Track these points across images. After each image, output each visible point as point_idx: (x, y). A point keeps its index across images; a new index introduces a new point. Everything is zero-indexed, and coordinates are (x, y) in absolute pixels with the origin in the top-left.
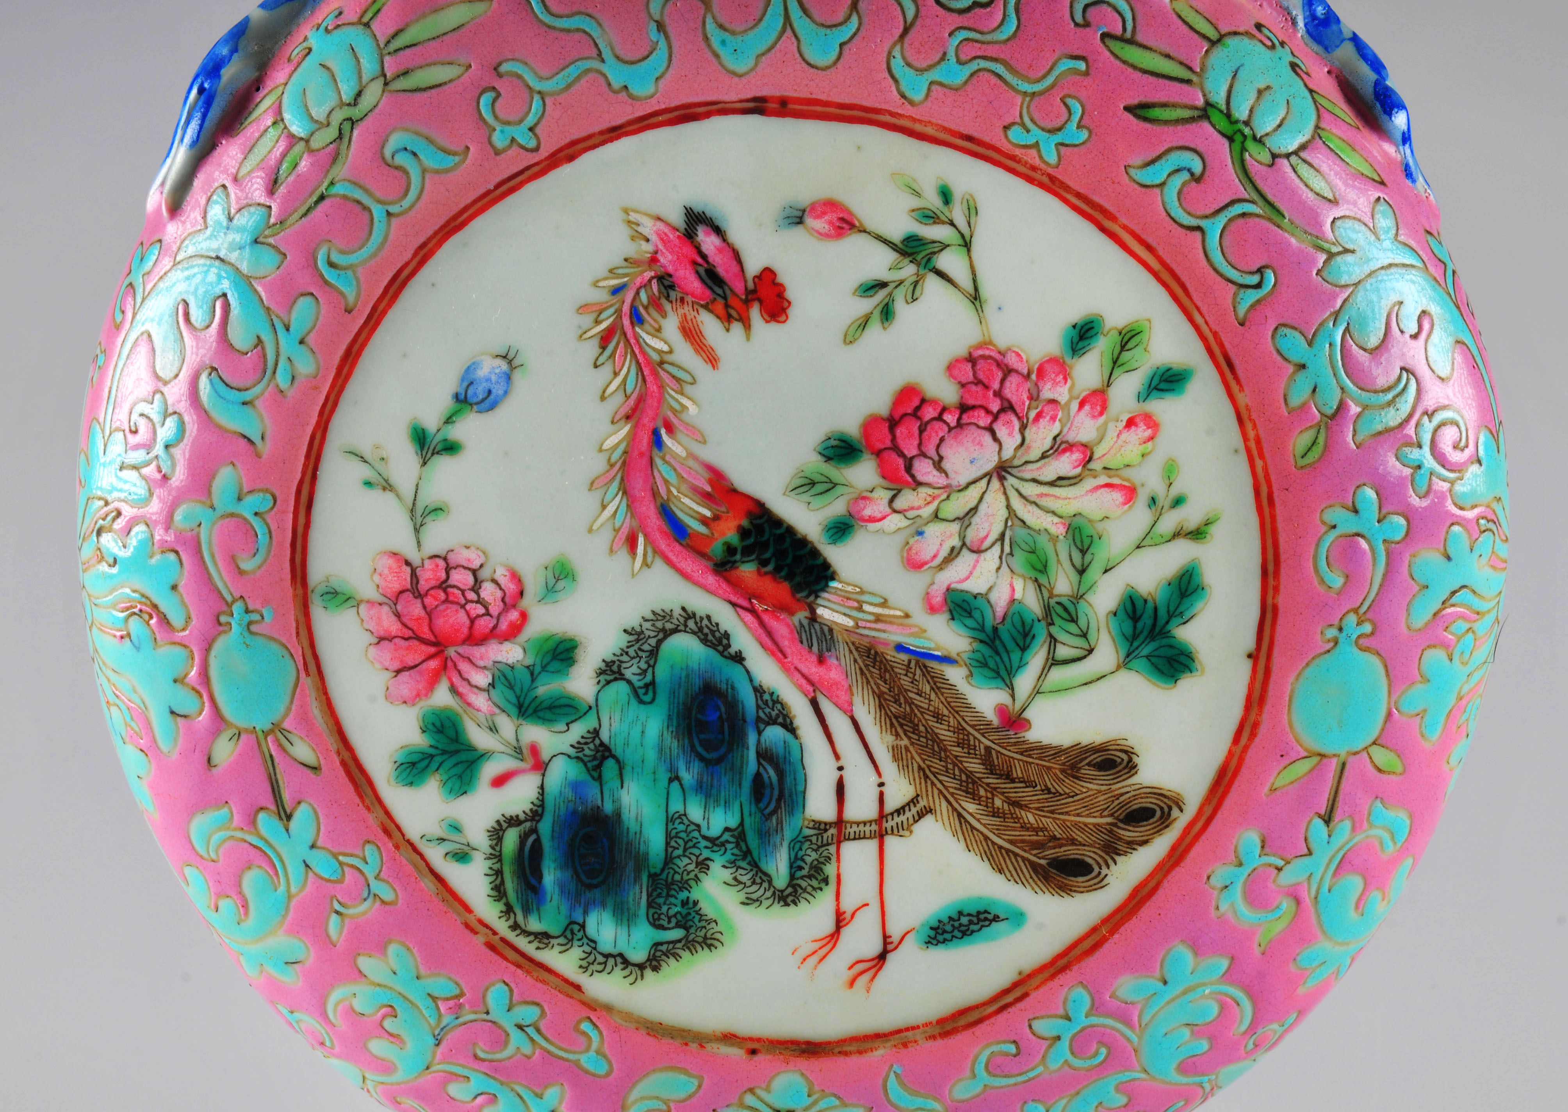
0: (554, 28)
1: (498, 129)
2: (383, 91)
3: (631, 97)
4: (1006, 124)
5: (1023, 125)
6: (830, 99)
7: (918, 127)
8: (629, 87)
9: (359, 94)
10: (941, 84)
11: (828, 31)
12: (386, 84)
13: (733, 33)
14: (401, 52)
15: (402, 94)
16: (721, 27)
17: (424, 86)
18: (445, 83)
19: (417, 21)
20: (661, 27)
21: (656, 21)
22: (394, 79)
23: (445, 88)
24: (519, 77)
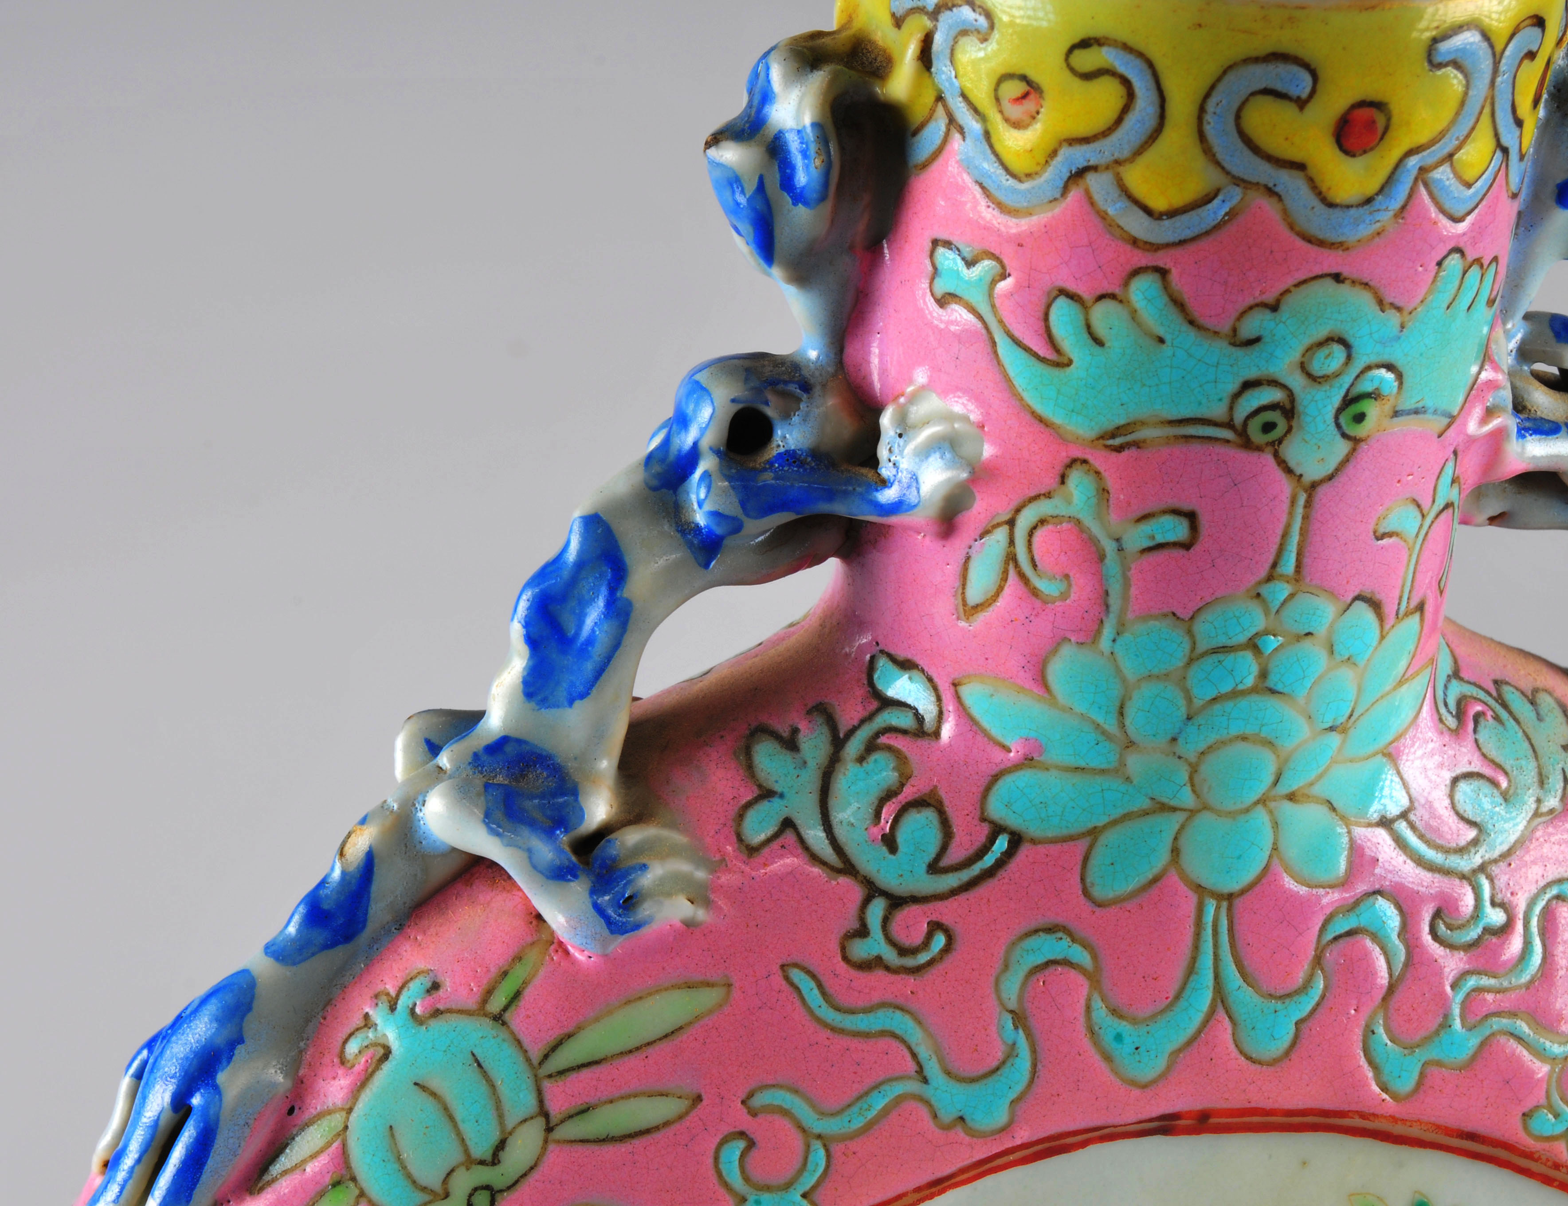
0: (842, 1031)
1: (751, 1198)
2: (546, 1141)
3: (972, 1133)
4: (1526, 1110)
5: (1551, 1108)
6: (1276, 1106)
7: (1399, 1129)
8: (968, 1118)
9: (501, 1145)
10: (1439, 1063)
11: (1279, 1005)
12: (549, 1129)
13: (1134, 1021)
14: (573, 1075)
15: (580, 1147)
16: (1114, 1012)
17: (616, 1132)
18: (657, 1128)
19: (597, 1020)
20: (1019, 1019)
21: (1011, 1012)
22: (562, 1122)
23: (657, 1135)
24: (785, 1112)
